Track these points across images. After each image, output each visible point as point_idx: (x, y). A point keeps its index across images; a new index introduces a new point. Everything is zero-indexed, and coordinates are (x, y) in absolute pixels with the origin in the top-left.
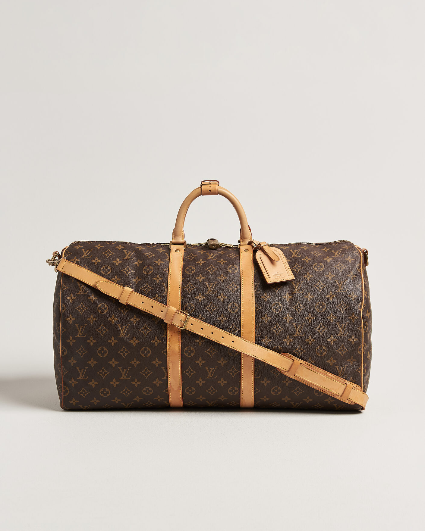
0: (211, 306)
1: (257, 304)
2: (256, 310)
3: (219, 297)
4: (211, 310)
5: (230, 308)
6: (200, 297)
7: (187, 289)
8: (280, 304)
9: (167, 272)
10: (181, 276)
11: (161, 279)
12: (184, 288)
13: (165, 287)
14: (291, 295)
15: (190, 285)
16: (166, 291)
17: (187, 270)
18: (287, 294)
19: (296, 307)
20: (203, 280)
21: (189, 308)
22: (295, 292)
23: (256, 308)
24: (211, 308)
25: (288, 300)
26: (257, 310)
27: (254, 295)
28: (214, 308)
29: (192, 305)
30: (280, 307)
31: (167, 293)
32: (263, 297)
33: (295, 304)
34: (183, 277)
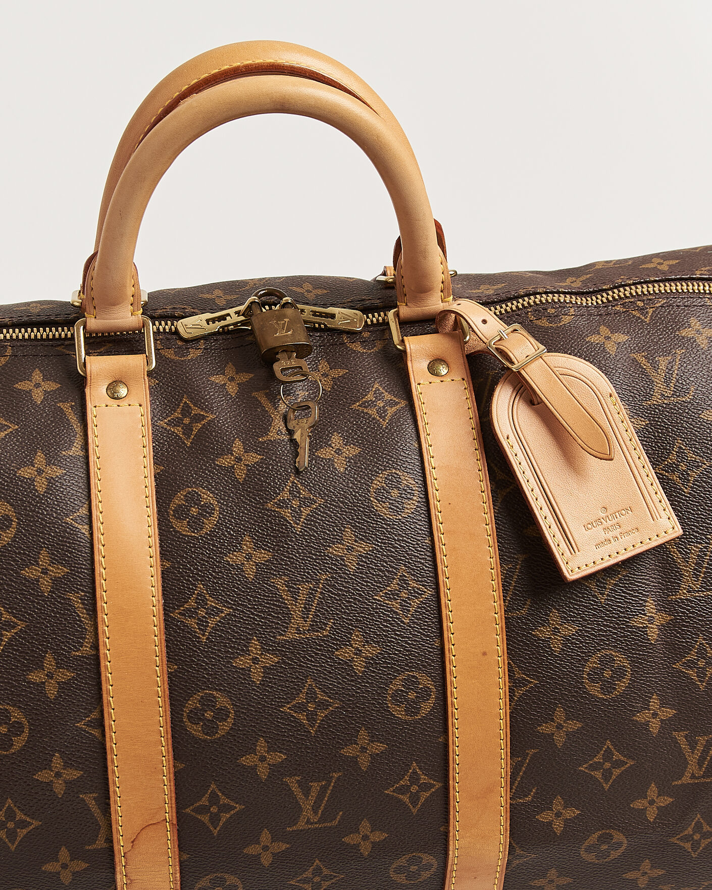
0: (311, 696)
1: (519, 667)
2: (511, 691)
3: (344, 654)
4: (311, 717)
5: (398, 698)
6: (255, 660)
7: (192, 623)
8: (621, 660)
9: (84, 529)
10: (155, 551)
11: (60, 571)
12: (176, 615)
13: (83, 615)
14: (665, 606)
15: (201, 602)
16: (89, 637)
17: (181, 512)
18: (651, 606)
19: (691, 665)
20: (264, 571)
21: (209, 715)
22: (683, 594)
23: (514, 683)
24: (311, 707)
25: (653, 633)
26: (519, 693)
27: (499, 627)
28: (323, 705)
29: (222, 700)
30: (619, 673)
31: (96, 646)
32: (543, 633)
33: (688, 649)
34: (164, 554)
